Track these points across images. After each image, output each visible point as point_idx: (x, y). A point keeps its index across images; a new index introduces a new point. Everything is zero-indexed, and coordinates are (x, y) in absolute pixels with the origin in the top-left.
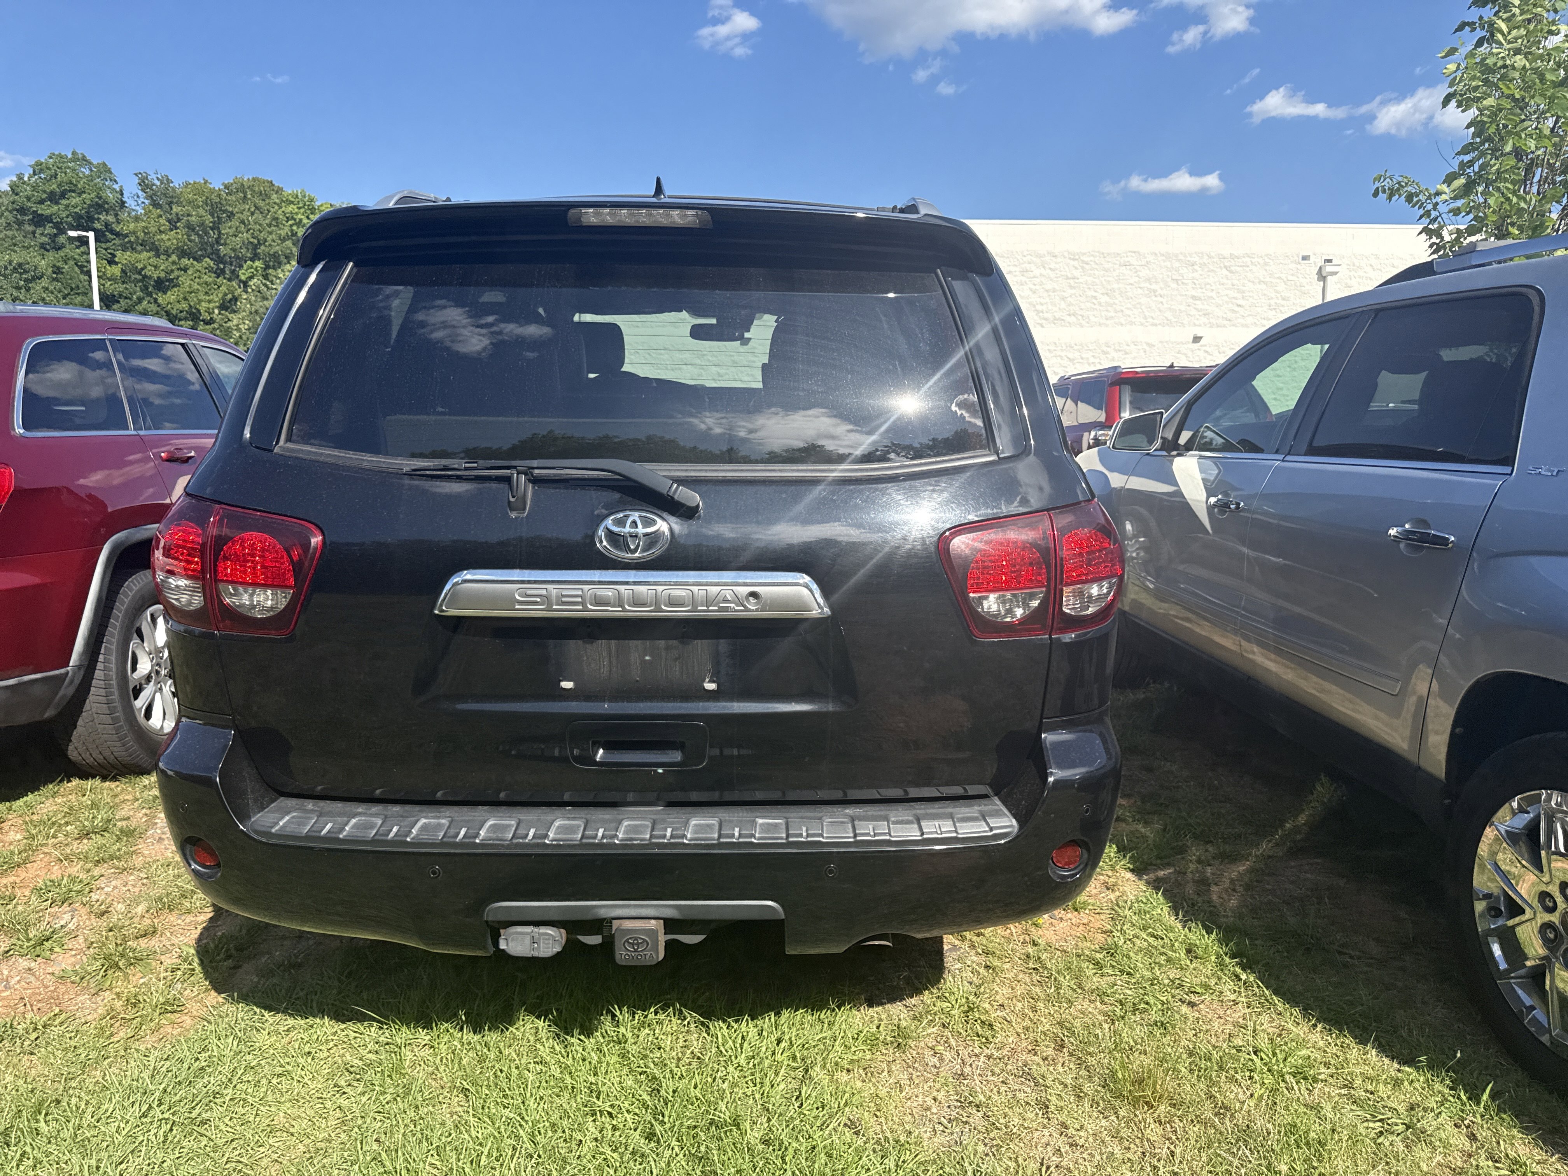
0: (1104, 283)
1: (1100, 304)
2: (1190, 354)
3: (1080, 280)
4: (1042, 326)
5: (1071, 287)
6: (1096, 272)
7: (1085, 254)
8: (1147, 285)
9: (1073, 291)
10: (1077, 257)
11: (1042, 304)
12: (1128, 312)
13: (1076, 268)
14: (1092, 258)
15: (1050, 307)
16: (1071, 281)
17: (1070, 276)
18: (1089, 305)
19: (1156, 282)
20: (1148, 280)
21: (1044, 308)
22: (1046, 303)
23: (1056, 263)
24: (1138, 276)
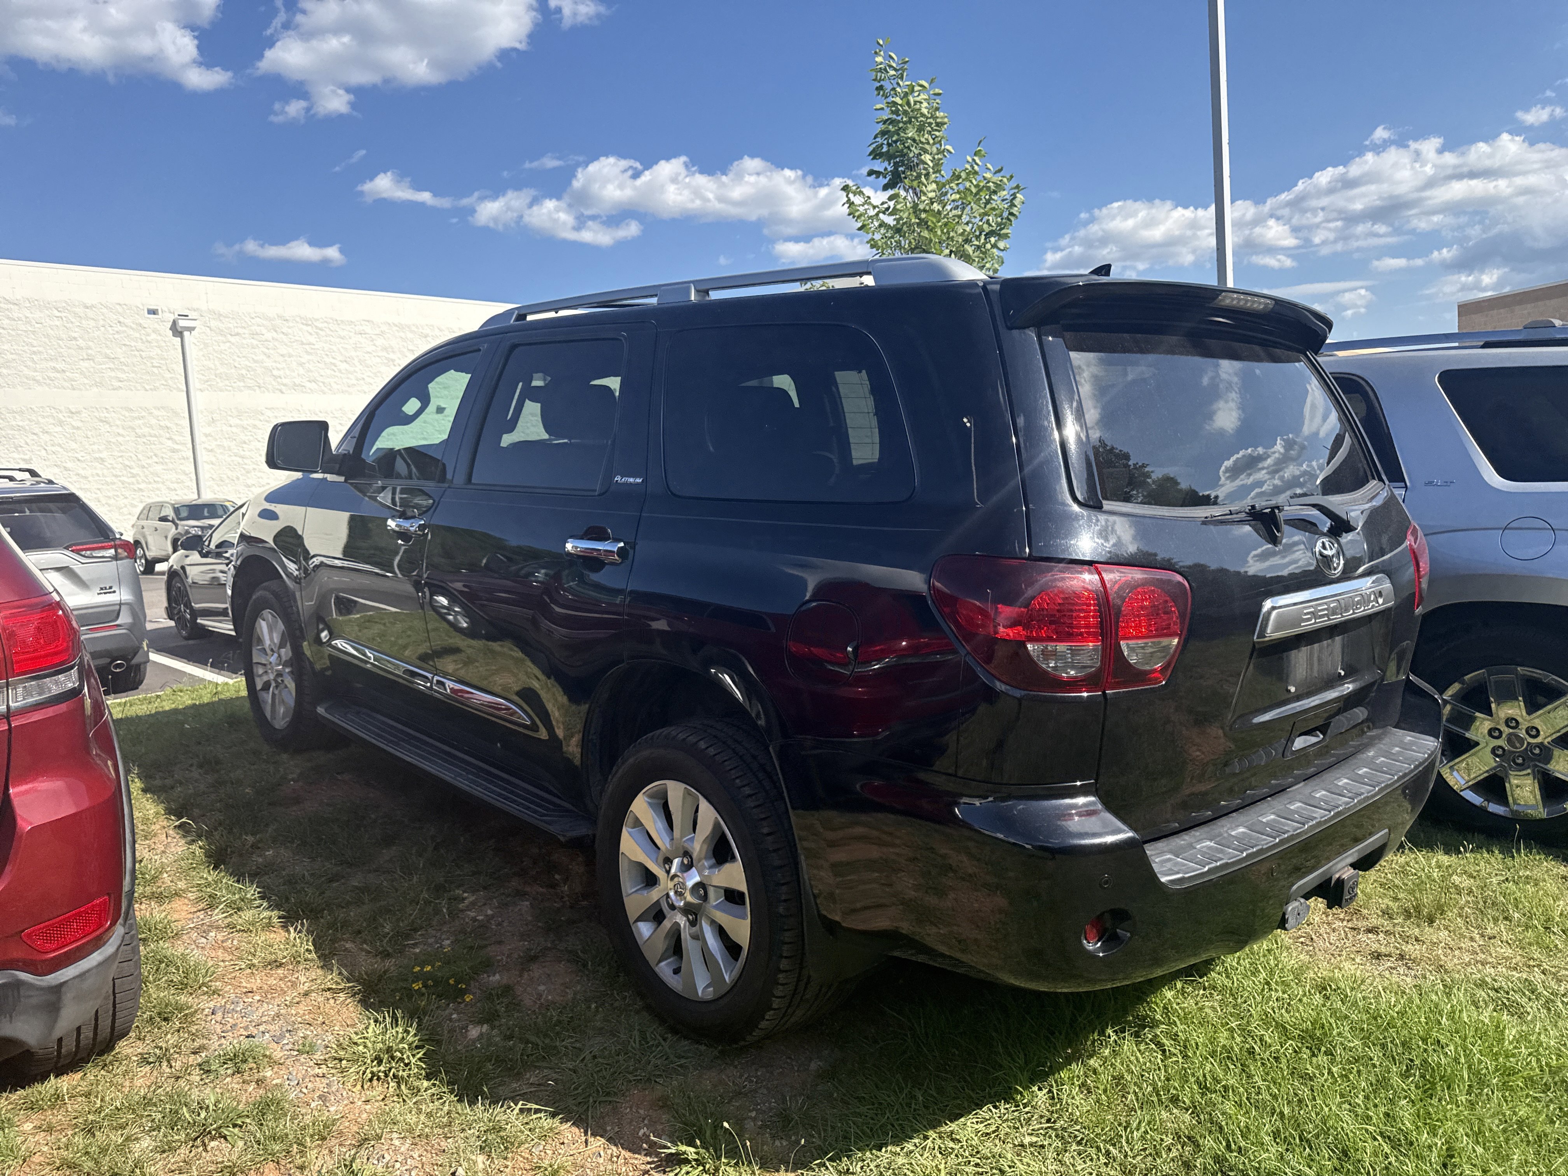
0: (342, 350)
1: (340, 371)
2: (436, 424)
3: (316, 347)
4: (282, 393)
5: (307, 353)
6: (332, 339)
7: (318, 320)
8: (385, 354)
9: (310, 357)
10: (310, 323)
11: (278, 369)
12: (368, 380)
13: (311, 334)
14: (326, 325)
15: (288, 372)
16: (307, 347)
17: (305, 342)
18: (329, 372)
19: (393, 352)
20: (385, 349)
21: (281, 373)
22: (283, 368)
23: (289, 327)
24: (374, 345)
